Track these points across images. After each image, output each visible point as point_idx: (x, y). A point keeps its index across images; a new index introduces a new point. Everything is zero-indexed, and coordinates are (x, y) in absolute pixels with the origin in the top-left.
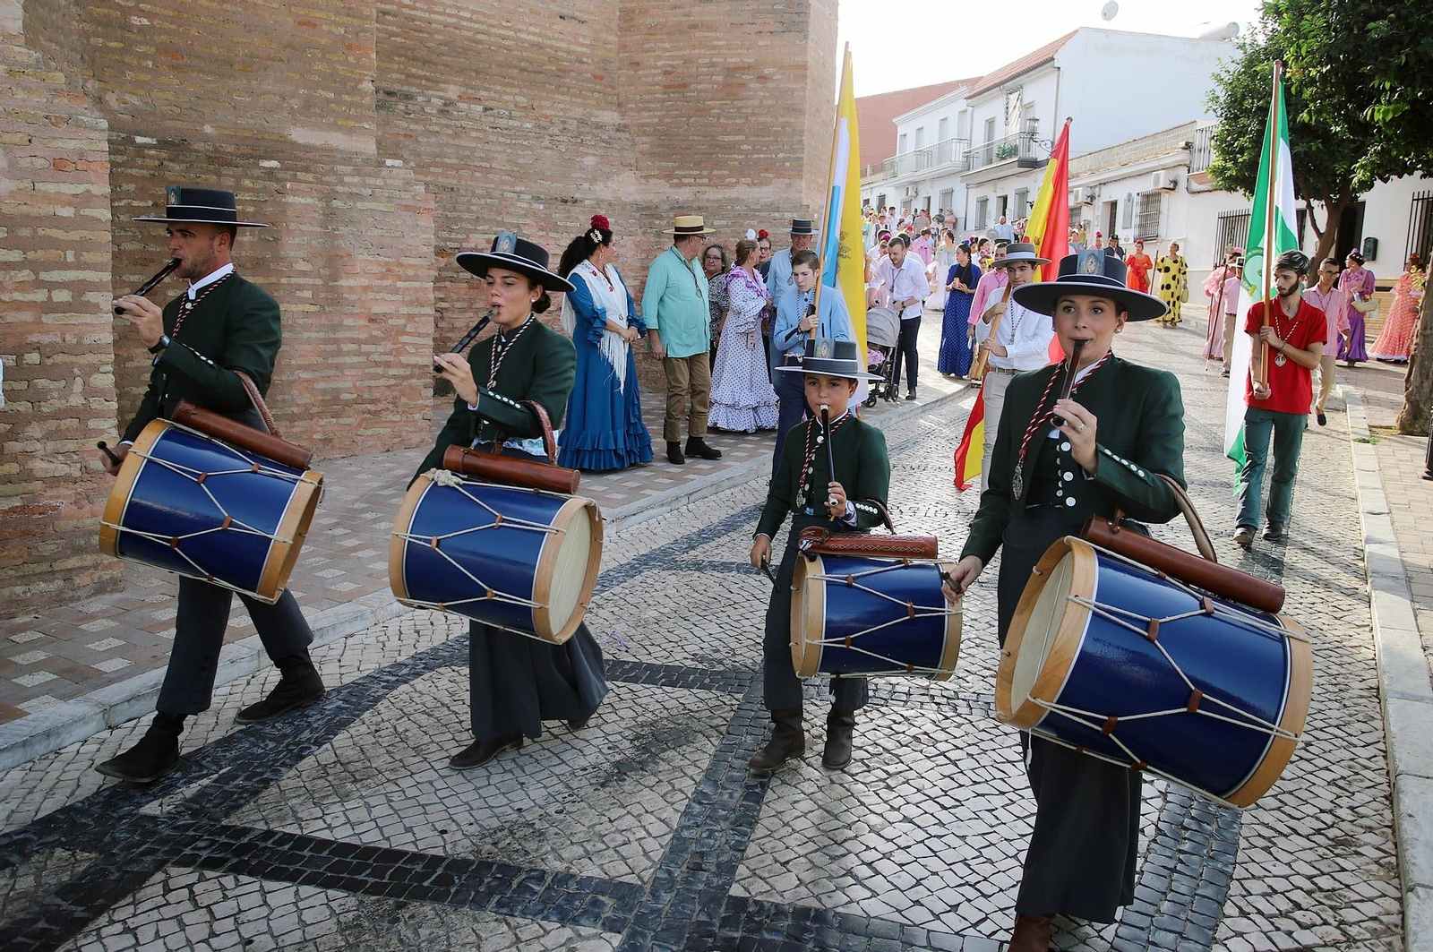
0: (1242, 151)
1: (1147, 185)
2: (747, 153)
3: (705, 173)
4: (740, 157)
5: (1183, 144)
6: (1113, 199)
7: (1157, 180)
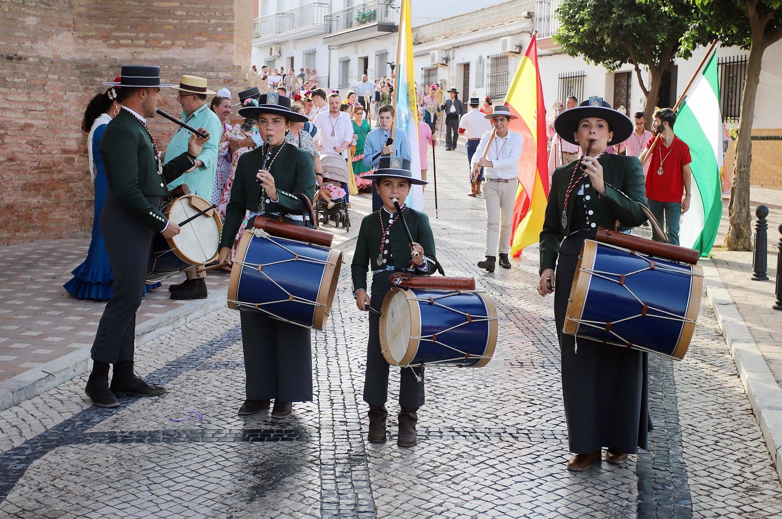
0: (582, 22)
1: (496, 49)
2: (181, 18)
3: (142, 35)
4: (175, 22)
5: (525, 14)
6: (466, 61)
7: (504, 45)
